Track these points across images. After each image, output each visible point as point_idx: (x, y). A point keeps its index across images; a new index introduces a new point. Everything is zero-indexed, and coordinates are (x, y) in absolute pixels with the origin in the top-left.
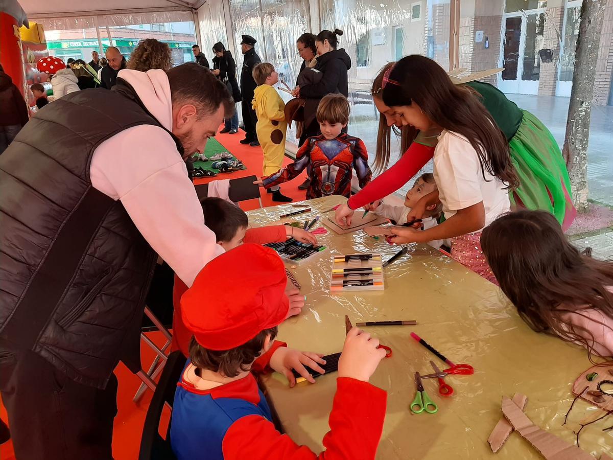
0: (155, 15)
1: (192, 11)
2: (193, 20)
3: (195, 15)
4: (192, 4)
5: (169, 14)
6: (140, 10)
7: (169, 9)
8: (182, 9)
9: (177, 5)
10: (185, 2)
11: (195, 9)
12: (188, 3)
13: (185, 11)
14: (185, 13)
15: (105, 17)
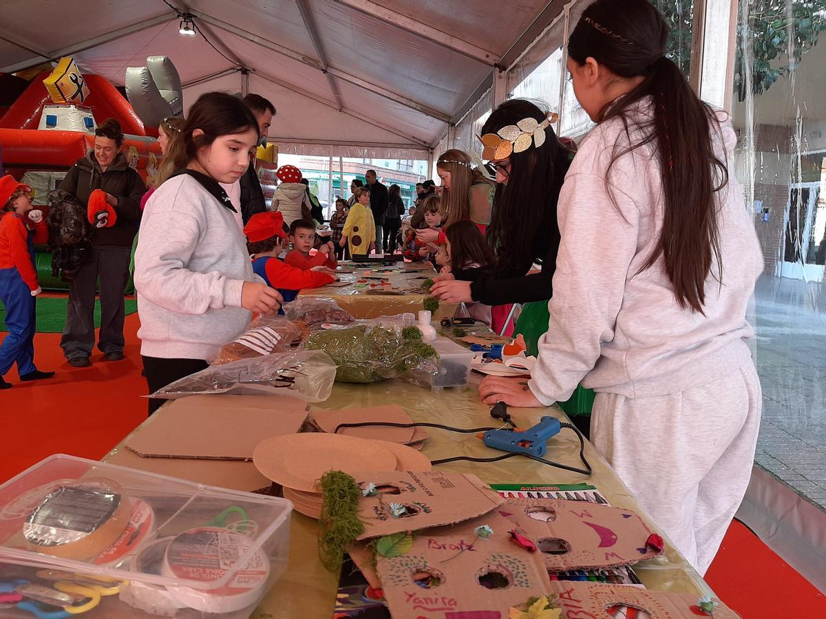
0: (390, 150)
1: (428, 150)
2: (428, 159)
3: (430, 155)
4: (430, 144)
5: (404, 151)
6: (377, 145)
7: (406, 146)
8: (417, 147)
9: (414, 143)
10: (422, 141)
11: (432, 149)
12: (425, 142)
13: (421, 149)
14: (421, 151)
15: (340, 147)
